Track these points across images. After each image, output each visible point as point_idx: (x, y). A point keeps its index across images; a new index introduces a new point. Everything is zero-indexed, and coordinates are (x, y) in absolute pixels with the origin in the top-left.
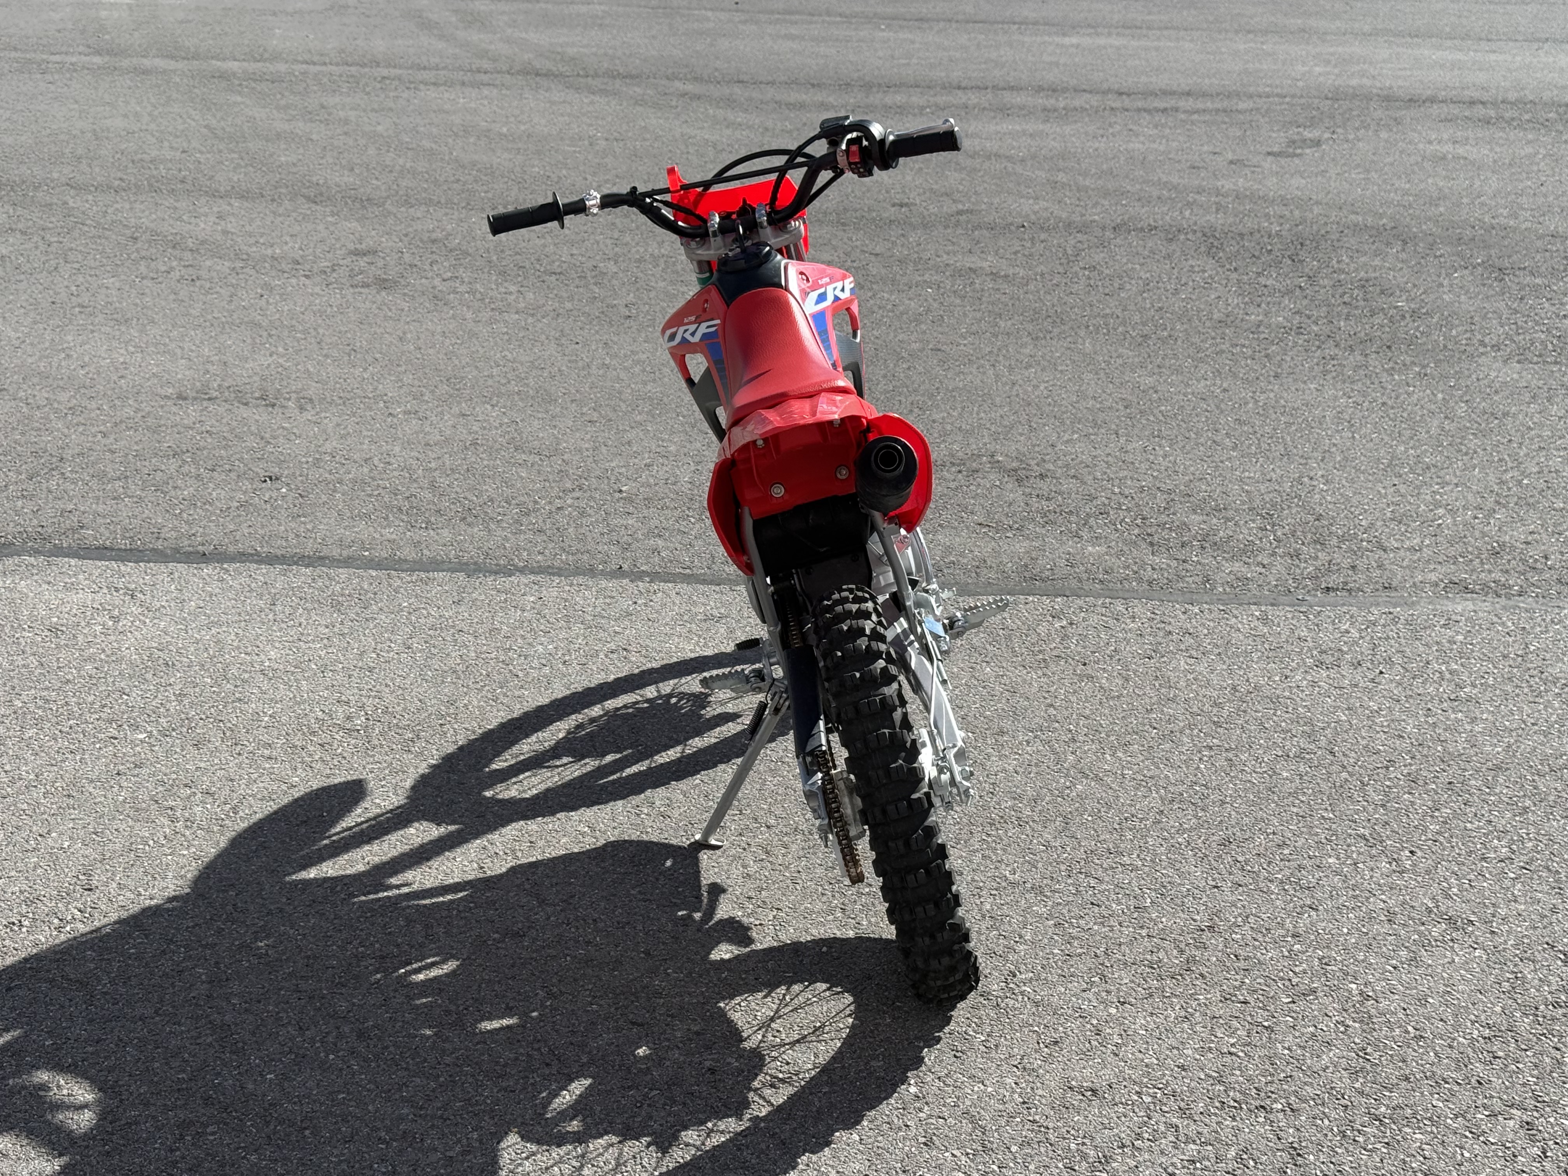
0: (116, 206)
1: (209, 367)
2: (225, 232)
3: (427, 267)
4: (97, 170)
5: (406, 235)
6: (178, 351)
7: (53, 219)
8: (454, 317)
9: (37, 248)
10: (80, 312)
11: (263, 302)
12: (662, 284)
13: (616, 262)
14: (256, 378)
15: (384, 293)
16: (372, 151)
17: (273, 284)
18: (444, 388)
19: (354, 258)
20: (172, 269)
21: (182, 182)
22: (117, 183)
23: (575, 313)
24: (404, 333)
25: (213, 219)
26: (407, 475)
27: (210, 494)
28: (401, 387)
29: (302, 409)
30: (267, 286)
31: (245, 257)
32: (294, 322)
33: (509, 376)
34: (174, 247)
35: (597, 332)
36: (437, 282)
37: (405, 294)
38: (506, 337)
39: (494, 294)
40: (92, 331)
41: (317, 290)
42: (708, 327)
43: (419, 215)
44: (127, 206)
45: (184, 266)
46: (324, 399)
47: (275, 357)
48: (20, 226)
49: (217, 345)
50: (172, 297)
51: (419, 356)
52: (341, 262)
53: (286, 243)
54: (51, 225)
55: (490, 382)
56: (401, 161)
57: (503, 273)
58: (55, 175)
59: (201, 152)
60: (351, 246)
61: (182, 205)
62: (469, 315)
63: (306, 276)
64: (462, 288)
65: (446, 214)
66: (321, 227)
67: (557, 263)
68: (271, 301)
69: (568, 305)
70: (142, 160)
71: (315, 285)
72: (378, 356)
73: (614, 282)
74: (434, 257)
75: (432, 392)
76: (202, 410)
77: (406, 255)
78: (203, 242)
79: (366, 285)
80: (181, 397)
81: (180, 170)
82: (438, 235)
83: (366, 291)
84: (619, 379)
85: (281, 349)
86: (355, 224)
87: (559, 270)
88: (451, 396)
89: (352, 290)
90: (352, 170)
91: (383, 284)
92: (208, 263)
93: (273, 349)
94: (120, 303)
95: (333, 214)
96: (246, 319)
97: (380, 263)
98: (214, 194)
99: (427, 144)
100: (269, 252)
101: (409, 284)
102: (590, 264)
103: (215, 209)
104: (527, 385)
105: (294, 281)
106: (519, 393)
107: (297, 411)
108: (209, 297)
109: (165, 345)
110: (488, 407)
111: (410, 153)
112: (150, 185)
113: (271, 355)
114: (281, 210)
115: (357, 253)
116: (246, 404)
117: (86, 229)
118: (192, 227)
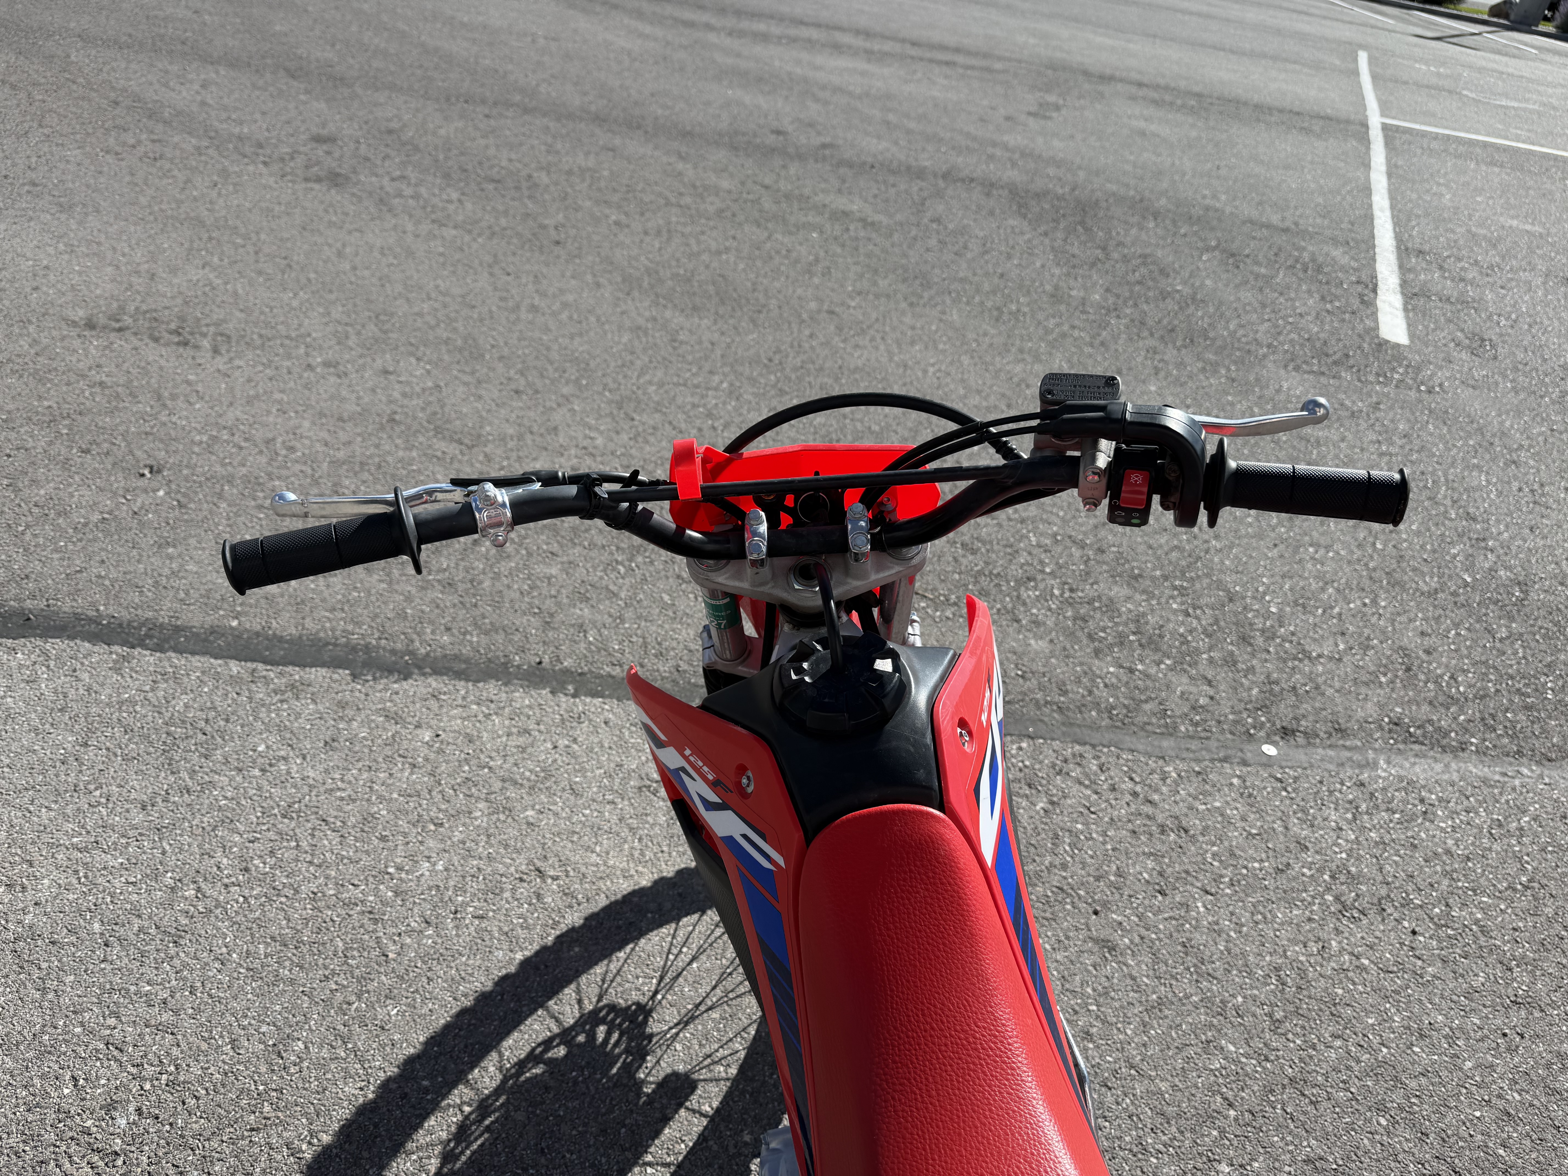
0: (114, 64)
1: (134, 279)
2: (203, 103)
3: (379, 162)
4: (112, 22)
5: (366, 123)
6: (109, 254)
7: (49, 74)
8: (395, 227)
9: (18, 105)
10: (29, 192)
11: (214, 194)
12: (588, 203)
13: (549, 173)
14: (179, 301)
15: (333, 191)
16: (354, 28)
17: (231, 169)
18: (372, 329)
19: (315, 145)
20: (139, 142)
21: (183, 43)
22: (124, 38)
23: (509, 232)
24: (344, 246)
25: (196, 87)
26: (309, 471)
27: (71, 496)
28: (326, 324)
29: (216, 351)
30: (224, 173)
31: (213, 134)
32: (238, 223)
33: (439, 315)
34: (150, 117)
35: (528, 260)
36: (386, 181)
37: (353, 195)
38: (441, 260)
39: (435, 200)
40: (31, 219)
41: (272, 180)
42: (745, 836)
43: (382, 100)
44: (123, 65)
45: (153, 141)
46: (243, 337)
47: (207, 269)
48: (13, 79)
49: (152, 248)
50: (128, 179)
51: (353, 279)
52: (302, 149)
53: (256, 121)
54: (43, 81)
55: (419, 323)
56: (376, 41)
57: (447, 176)
58: (72, 25)
59: (210, 14)
60: (315, 130)
61: (175, 68)
62: (410, 227)
63: (265, 163)
64: (408, 191)
65: (406, 102)
66: (291, 106)
67: (496, 169)
68: (224, 192)
69: (503, 222)
70: (156, 17)
71: (271, 175)
72: (312, 276)
73: (547, 197)
74: (389, 151)
75: (359, 333)
76: (106, 347)
77: (363, 146)
78: (179, 113)
79: (319, 180)
80: (90, 325)
81: (185, 31)
82: (395, 125)
83: (316, 186)
84: (547, 330)
85: (216, 259)
86: (323, 105)
87: (497, 177)
88: (376, 341)
89: (304, 185)
90: (333, 45)
91: (335, 180)
92: (176, 139)
93: (208, 259)
94: (73, 182)
95: (307, 92)
96: (192, 214)
97: (337, 155)
98: (207, 60)
99: (401, 25)
100: (237, 130)
101: (359, 181)
102: (524, 173)
103: (202, 77)
104: (455, 330)
105: (251, 168)
106: (447, 342)
107: (209, 355)
108: (165, 181)
109: (99, 244)
110: (413, 360)
111: (386, 34)
112: (154, 44)
113: (203, 267)
114: (261, 83)
115: (318, 139)
116: (156, 340)
117: (74, 87)
118: (173, 94)
